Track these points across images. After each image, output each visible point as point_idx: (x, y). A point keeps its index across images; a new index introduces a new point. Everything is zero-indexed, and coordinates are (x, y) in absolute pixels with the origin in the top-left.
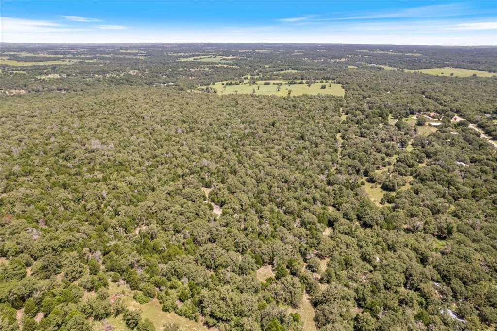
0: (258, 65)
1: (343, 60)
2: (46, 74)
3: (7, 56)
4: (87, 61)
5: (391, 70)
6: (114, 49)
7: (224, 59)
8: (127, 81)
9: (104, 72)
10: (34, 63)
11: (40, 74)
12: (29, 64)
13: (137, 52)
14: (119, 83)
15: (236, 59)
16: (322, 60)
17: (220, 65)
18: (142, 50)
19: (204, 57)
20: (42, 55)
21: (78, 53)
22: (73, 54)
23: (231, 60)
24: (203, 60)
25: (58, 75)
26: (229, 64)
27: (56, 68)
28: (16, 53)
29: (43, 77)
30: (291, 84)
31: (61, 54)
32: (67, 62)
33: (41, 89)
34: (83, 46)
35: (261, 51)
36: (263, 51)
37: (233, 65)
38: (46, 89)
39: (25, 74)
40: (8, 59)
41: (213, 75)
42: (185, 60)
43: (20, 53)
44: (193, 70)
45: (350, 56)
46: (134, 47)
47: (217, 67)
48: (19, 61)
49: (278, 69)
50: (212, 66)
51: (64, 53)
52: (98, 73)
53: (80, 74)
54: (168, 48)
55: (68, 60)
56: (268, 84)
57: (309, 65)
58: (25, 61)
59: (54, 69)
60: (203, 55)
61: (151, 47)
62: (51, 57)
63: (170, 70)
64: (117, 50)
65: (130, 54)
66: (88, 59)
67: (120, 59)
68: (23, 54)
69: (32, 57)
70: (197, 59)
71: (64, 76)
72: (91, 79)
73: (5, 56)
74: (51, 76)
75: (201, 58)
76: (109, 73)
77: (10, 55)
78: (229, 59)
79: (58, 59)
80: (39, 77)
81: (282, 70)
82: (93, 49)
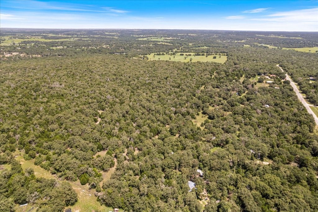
0: (185, 43)
1: (243, 41)
2: (56, 46)
3: (41, 36)
4: (83, 39)
5: (273, 48)
6: (102, 32)
7: (166, 39)
8: (99, 51)
9: (89, 45)
10: (54, 40)
11: (53, 46)
12: (51, 40)
13: (115, 34)
14: (93, 52)
15: (173, 40)
16: (229, 41)
17: (161, 43)
18: (119, 33)
19: (153, 38)
20: (60, 36)
21: (81, 35)
22: (78, 35)
23: (170, 40)
24: (151, 40)
25: (62, 47)
26: (167, 42)
27: (63, 43)
28: (47, 34)
29: (54, 48)
30: (197, 55)
31: (71, 35)
32: (72, 40)
33: (49, 54)
34: (85, 30)
35: (192, 35)
36: (193, 34)
37: (169, 43)
38: (52, 54)
39: (44, 46)
40: (41, 38)
41: (153, 49)
42: (141, 39)
43: (49, 34)
44: (142, 46)
45: (249, 39)
46: (115, 31)
47: (158, 44)
48: (46, 39)
49: (196, 46)
50: (155, 44)
51: (73, 35)
52: (85, 46)
53: (74, 46)
54: (135, 32)
55: (72, 38)
56: (182, 55)
57: (218, 44)
58: (49, 39)
59: (62, 43)
60: (154, 37)
61: (125, 31)
62: (64, 37)
63: (128, 45)
64: (104, 33)
65: (110, 35)
66: (84, 38)
67: (103, 38)
68: (51, 35)
69: (54, 37)
70: (149, 39)
71: (65, 47)
72: (79, 49)
73: (40, 36)
74: (58, 47)
75: (152, 39)
76: (91, 46)
77: (43, 36)
78: (169, 40)
79: (68, 38)
80: (51, 48)
81: (199, 47)
82: (90, 32)
